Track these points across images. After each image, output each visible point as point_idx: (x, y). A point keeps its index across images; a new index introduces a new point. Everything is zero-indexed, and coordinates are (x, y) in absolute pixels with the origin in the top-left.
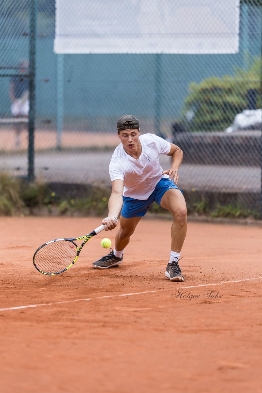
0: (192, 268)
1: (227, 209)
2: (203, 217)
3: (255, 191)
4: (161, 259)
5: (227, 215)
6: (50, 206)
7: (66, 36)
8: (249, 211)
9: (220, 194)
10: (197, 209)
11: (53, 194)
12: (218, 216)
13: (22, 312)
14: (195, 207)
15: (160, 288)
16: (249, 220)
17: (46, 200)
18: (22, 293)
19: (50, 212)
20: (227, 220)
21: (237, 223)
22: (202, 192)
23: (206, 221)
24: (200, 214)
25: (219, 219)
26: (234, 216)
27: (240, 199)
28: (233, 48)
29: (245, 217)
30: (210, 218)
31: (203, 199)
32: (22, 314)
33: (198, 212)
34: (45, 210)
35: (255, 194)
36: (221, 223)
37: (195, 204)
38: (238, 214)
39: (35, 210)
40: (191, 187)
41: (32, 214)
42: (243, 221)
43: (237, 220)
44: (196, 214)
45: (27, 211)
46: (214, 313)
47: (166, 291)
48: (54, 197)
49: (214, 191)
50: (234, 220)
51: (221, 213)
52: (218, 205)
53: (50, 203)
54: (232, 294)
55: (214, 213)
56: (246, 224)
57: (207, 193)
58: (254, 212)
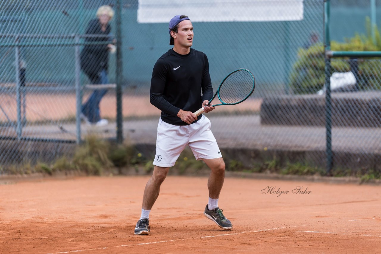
1: (296, 167)
2: (275, 174)
3: (321, 149)
5: (296, 172)
6: (137, 166)
7: (149, 6)
8: (316, 168)
9: (289, 152)
10: (269, 167)
11: (140, 155)
12: (288, 174)
14: (267, 165)
16: (316, 177)
17: (134, 161)
19: (137, 171)
20: (296, 176)
21: (305, 180)
22: (273, 151)
23: (277, 178)
24: (272, 172)
25: (289, 176)
26: (303, 174)
27: (308, 157)
28: (298, 14)
29: (313, 174)
30: (280, 176)
31: (275, 157)
33: (270, 169)
34: (132, 170)
35: (321, 152)
36: (291, 179)
37: (267, 163)
38: (306, 170)
39: (124, 170)
40: (264, 146)
41: (120, 173)
42: (310, 177)
43: (305, 177)
44: (268, 172)
45: (116, 171)
48: (141, 158)
49: (284, 149)
50: (302, 177)
51: (291, 170)
52: (288, 163)
53: (137, 163)
55: (285, 170)
56: (313, 180)
57: (278, 152)
58: (321, 169)
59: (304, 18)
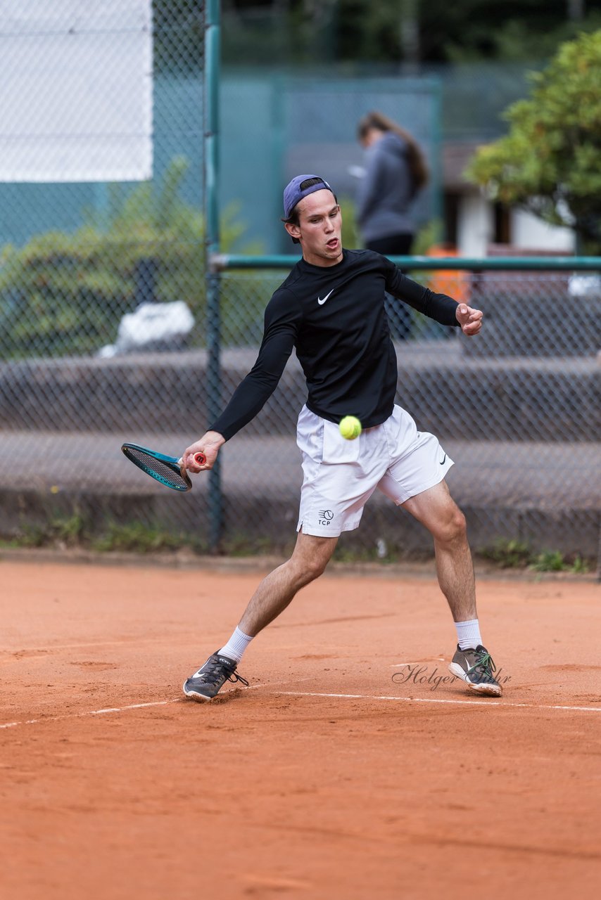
0: (96, 666)
1: (133, 533)
2: (78, 551)
4: (19, 649)
5: (132, 546)
8: (182, 536)
9: (114, 497)
10: (62, 533)
12: (111, 549)
14: (58, 529)
15: (43, 715)
16: (183, 556)
20: (131, 556)
21: (156, 564)
22: (73, 494)
23: (86, 561)
24: (69, 545)
25: (114, 555)
26: (148, 549)
27: (161, 509)
28: (139, 166)
29: (173, 549)
30: (92, 554)
31: (77, 510)
33: (66, 539)
35: (194, 497)
36: (119, 563)
37: (58, 523)
38: (157, 541)
40: (49, 484)
42: (167, 558)
43: (157, 556)
44: (62, 545)
46: (186, 767)
47: (59, 720)
49: (100, 491)
50: (149, 557)
51: (118, 542)
52: (112, 524)
54: (208, 724)
55: (103, 541)
56: (176, 565)
57: (84, 496)
58: (194, 537)
59: (154, 175)
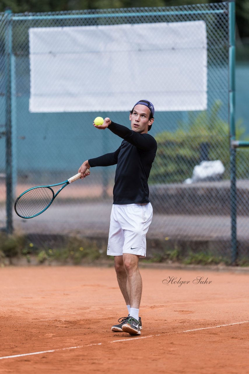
0: (185, 312)
1: (200, 257)
2: (177, 264)
3: (225, 239)
4: (152, 305)
5: (199, 262)
6: (28, 256)
7: (41, 95)
8: (220, 258)
9: (191, 242)
10: (170, 257)
11: (31, 245)
12: (191, 263)
13: (44, 357)
14: (169, 255)
15: (163, 332)
16: (221, 266)
17: (25, 251)
18: (35, 339)
19: (29, 261)
20: (199, 266)
21: (209, 269)
22: (174, 241)
23: (180, 268)
24: (173, 262)
25: (192, 266)
26: (206, 264)
27: (211, 247)
28: (202, 104)
29: (217, 263)
30: (183, 265)
31: (176, 247)
32: (44, 359)
33: (171, 259)
34: (24, 260)
35: (225, 242)
36: (194, 269)
37: (168, 252)
38: (210, 260)
39: (14, 260)
40: (165, 236)
41: (11, 264)
42: (215, 267)
43: (209, 266)
44: (170, 262)
45: (7, 261)
46: (223, 354)
47: (169, 335)
48: (32, 248)
49: (186, 239)
50: (206, 267)
51: (193, 260)
52: (191, 253)
53: (29, 253)
54: (232, 336)
55: (187, 260)
56: (218, 270)
57: (179, 242)
58: (225, 258)
59: (208, 108)
